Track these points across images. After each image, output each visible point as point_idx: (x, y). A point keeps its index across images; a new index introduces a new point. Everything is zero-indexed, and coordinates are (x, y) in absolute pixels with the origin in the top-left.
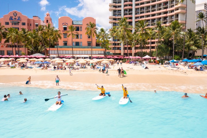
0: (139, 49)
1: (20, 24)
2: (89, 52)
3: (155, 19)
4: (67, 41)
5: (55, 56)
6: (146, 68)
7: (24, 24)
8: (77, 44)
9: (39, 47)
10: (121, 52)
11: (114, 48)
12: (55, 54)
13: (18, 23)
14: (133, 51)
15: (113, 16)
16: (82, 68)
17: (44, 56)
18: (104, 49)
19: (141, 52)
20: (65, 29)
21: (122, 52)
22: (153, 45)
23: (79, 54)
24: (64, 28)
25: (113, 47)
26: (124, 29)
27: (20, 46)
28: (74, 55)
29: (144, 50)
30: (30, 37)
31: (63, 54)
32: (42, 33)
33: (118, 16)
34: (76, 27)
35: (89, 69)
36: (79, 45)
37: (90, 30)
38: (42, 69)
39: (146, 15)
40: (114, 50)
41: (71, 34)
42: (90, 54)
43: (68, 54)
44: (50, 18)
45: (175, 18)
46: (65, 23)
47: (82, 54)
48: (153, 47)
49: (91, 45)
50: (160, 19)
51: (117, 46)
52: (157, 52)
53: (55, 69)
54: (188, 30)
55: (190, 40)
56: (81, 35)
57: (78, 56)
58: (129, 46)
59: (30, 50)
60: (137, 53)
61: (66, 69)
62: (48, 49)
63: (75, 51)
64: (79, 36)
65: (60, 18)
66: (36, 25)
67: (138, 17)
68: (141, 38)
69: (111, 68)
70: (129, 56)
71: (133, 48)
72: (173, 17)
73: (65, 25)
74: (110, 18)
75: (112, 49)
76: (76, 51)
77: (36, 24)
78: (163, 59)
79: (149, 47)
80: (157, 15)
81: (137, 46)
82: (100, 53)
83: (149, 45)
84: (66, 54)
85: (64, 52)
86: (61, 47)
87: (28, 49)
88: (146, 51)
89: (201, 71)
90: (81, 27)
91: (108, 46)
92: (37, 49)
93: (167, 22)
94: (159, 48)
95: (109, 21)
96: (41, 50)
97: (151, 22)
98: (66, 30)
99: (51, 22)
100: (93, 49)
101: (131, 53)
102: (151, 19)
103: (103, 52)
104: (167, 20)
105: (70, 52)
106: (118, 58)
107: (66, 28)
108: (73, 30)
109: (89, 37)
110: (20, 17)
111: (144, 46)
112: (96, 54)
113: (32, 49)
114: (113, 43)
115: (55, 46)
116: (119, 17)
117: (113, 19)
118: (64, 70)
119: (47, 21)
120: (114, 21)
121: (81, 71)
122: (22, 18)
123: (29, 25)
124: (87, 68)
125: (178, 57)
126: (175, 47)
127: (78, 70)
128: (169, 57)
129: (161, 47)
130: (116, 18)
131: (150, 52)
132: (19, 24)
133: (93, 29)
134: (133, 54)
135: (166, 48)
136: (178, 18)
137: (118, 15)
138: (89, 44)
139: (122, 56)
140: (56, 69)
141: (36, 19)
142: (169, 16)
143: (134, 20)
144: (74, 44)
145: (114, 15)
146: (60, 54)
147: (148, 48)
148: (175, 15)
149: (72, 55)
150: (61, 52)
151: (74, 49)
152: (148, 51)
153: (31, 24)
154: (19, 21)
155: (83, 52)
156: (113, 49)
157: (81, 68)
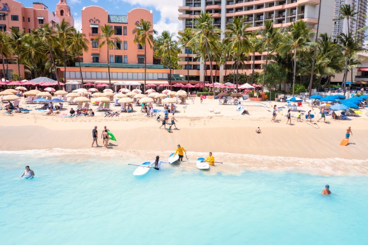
0: (233, 69)
1: (8, 18)
2: (141, 76)
3: (262, 14)
4: (99, 54)
5: (76, 82)
6: (245, 112)
7: (15, 18)
8: (119, 59)
9: (47, 64)
10: (199, 73)
11: (187, 67)
12: (75, 78)
13: (4, 15)
14: (222, 72)
15: (186, 6)
16: (125, 111)
17: (55, 83)
18: (168, 71)
19: (235, 75)
20: (95, 30)
21: (202, 73)
22: (257, 62)
23: (123, 79)
24: (93, 28)
25: (186, 65)
26: (204, 34)
27: (9, 61)
28: (112, 82)
29: (241, 72)
30: (27, 45)
31: (91, 79)
32: (50, 39)
33: (194, 6)
34: (115, 27)
35: (139, 115)
36: (121, 62)
37: (143, 35)
38: (49, 114)
39: (245, 7)
40: (187, 70)
41: (106, 42)
42: (142, 80)
43: (102, 79)
44: (67, 6)
45: (298, 13)
46: (94, 19)
47: (128, 79)
48: (257, 66)
49: (144, 62)
50: (271, 13)
51: (193, 63)
52: (265, 78)
53: (73, 115)
54: (322, 36)
55: (324, 56)
56: (125, 42)
57: (120, 83)
58: (214, 63)
59: (28, 69)
60: (228, 76)
61: (93, 113)
62: (62, 69)
63: (113, 74)
64: (122, 45)
65: (85, 9)
66: (40, 20)
67: (232, 9)
68: (237, 52)
69: (179, 112)
70: (214, 82)
71: (222, 67)
72: (295, 12)
73: (95, 22)
74: (180, 10)
75: (184, 67)
76: (116, 74)
77: (38, 18)
78: (276, 91)
79: (250, 65)
80: (266, 7)
81: (228, 63)
82: (160, 77)
83: (251, 62)
84: (97, 79)
85: (94, 75)
86: (88, 65)
87: (26, 68)
88: (244, 74)
89: (342, 119)
90: (125, 28)
91: (177, 63)
92: (43, 67)
93: (284, 19)
94: (269, 69)
95: (178, 16)
96: (50, 69)
97: (255, 20)
98: (97, 32)
99: (70, 14)
100: (148, 70)
101: (217, 75)
102: (255, 14)
103: (166, 76)
104: (284, 16)
105: (105, 75)
106: (193, 87)
107: (97, 28)
108: (110, 34)
109: (141, 48)
110: (6, 4)
111: (241, 63)
112: (153, 80)
113: (33, 67)
114: (186, 57)
115: (77, 64)
116: (197, 8)
117: (185, 12)
118: (91, 118)
119: (62, 12)
120: (187, 16)
121: (123, 119)
122: (11, 7)
123: (26, 19)
124: (135, 111)
125: (301, 87)
126: (297, 69)
127: (117, 118)
128: (285, 86)
129: (272, 68)
130: (191, 10)
131: (252, 75)
132: (6, 17)
133: (147, 33)
134: (221, 78)
135: (280, 70)
136: (304, 13)
137: (195, 4)
138: (141, 60)
139: (201, 82)
140: (76, 113)
141: (39, 8)
142: (288, 9)
143: (223, 15)
144: (113, 60)
145: (187, 4)
146: (86, 79)
147: (248, 67)
148: (298, 6)
149: (108, 82)
150: (88, 75)
151: (111, 70)
152: (249, 72)
153: (29, 18)
154: (6, 12)
155: (130, 75)
156: (185, 69)
157: (122, 111)
